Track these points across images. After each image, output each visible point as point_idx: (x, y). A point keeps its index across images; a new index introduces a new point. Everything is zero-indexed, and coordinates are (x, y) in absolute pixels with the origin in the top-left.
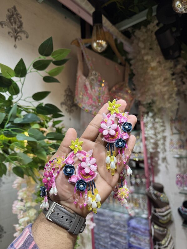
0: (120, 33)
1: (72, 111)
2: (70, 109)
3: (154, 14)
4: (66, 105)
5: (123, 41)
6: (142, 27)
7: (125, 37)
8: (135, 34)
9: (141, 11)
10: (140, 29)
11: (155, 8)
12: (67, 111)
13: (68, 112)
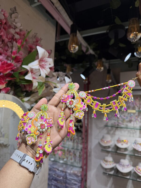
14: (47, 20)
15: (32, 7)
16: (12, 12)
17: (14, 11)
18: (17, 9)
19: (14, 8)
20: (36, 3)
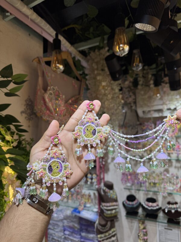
0: (78, 53)
1: (31, 119)
2: (29, 117)
3: (106, 42)
4: (26, 113)
5: (80, 59)
6: (96, 50)
7: (82, 56)
8: (91, 55)
9: (95, 37)
10: (94, 51)
11: (106, 37)
12: (27, 118)
13: (27, 120)
14: (30, 35)
15: (5, 21)
20: (8, 16)
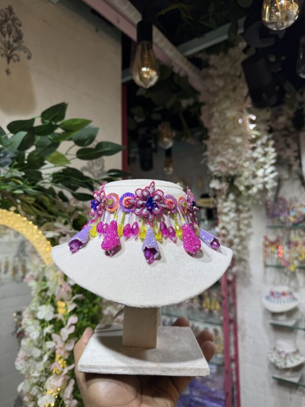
0: (186, 60)
11: (241, 22)
16: (4, 18)
17: (9, 15)
18: (14, 10)
19: (6, 9)
